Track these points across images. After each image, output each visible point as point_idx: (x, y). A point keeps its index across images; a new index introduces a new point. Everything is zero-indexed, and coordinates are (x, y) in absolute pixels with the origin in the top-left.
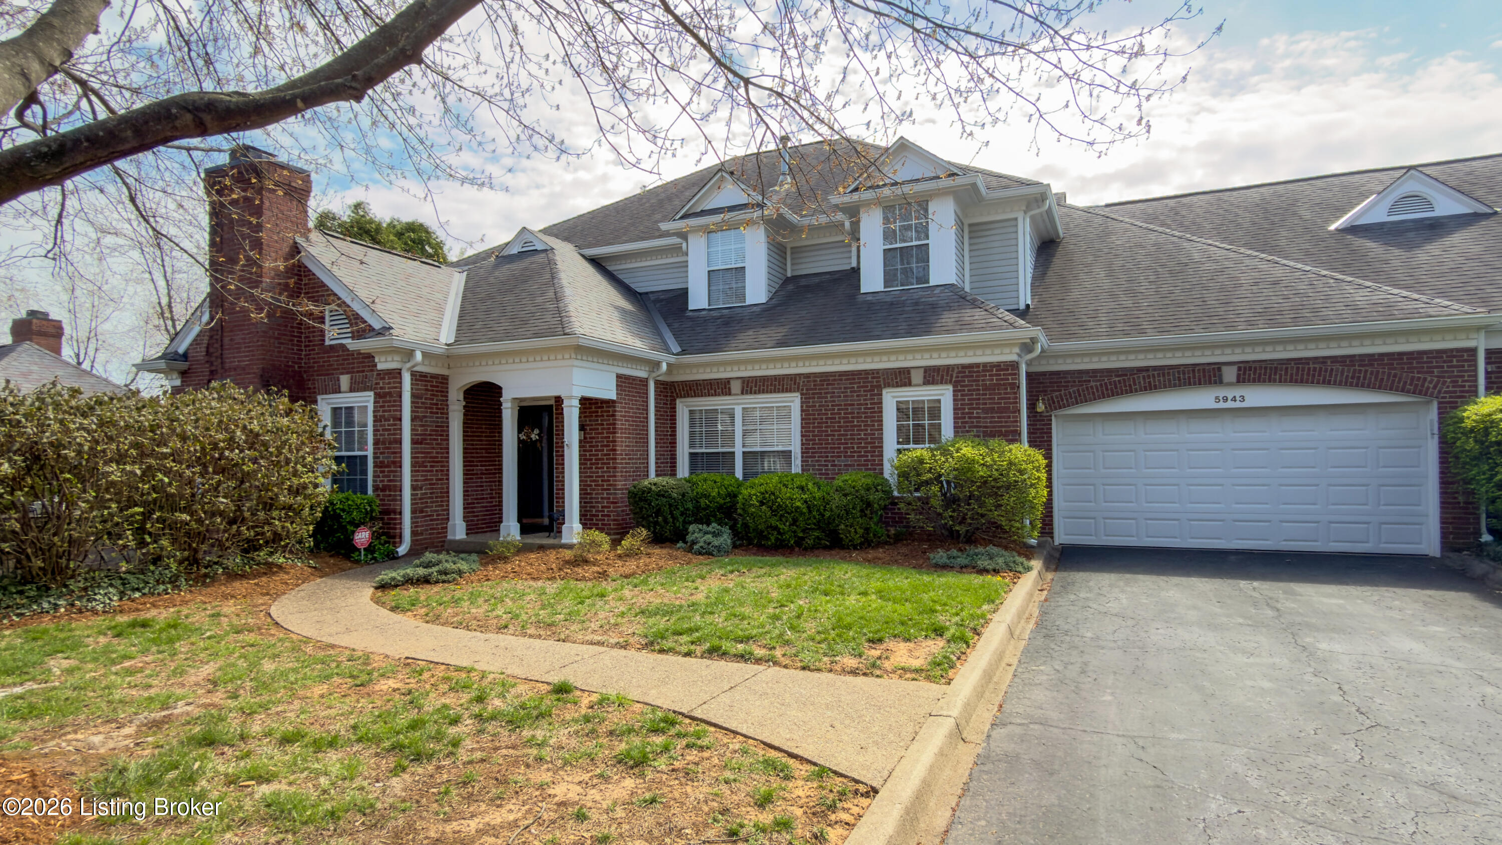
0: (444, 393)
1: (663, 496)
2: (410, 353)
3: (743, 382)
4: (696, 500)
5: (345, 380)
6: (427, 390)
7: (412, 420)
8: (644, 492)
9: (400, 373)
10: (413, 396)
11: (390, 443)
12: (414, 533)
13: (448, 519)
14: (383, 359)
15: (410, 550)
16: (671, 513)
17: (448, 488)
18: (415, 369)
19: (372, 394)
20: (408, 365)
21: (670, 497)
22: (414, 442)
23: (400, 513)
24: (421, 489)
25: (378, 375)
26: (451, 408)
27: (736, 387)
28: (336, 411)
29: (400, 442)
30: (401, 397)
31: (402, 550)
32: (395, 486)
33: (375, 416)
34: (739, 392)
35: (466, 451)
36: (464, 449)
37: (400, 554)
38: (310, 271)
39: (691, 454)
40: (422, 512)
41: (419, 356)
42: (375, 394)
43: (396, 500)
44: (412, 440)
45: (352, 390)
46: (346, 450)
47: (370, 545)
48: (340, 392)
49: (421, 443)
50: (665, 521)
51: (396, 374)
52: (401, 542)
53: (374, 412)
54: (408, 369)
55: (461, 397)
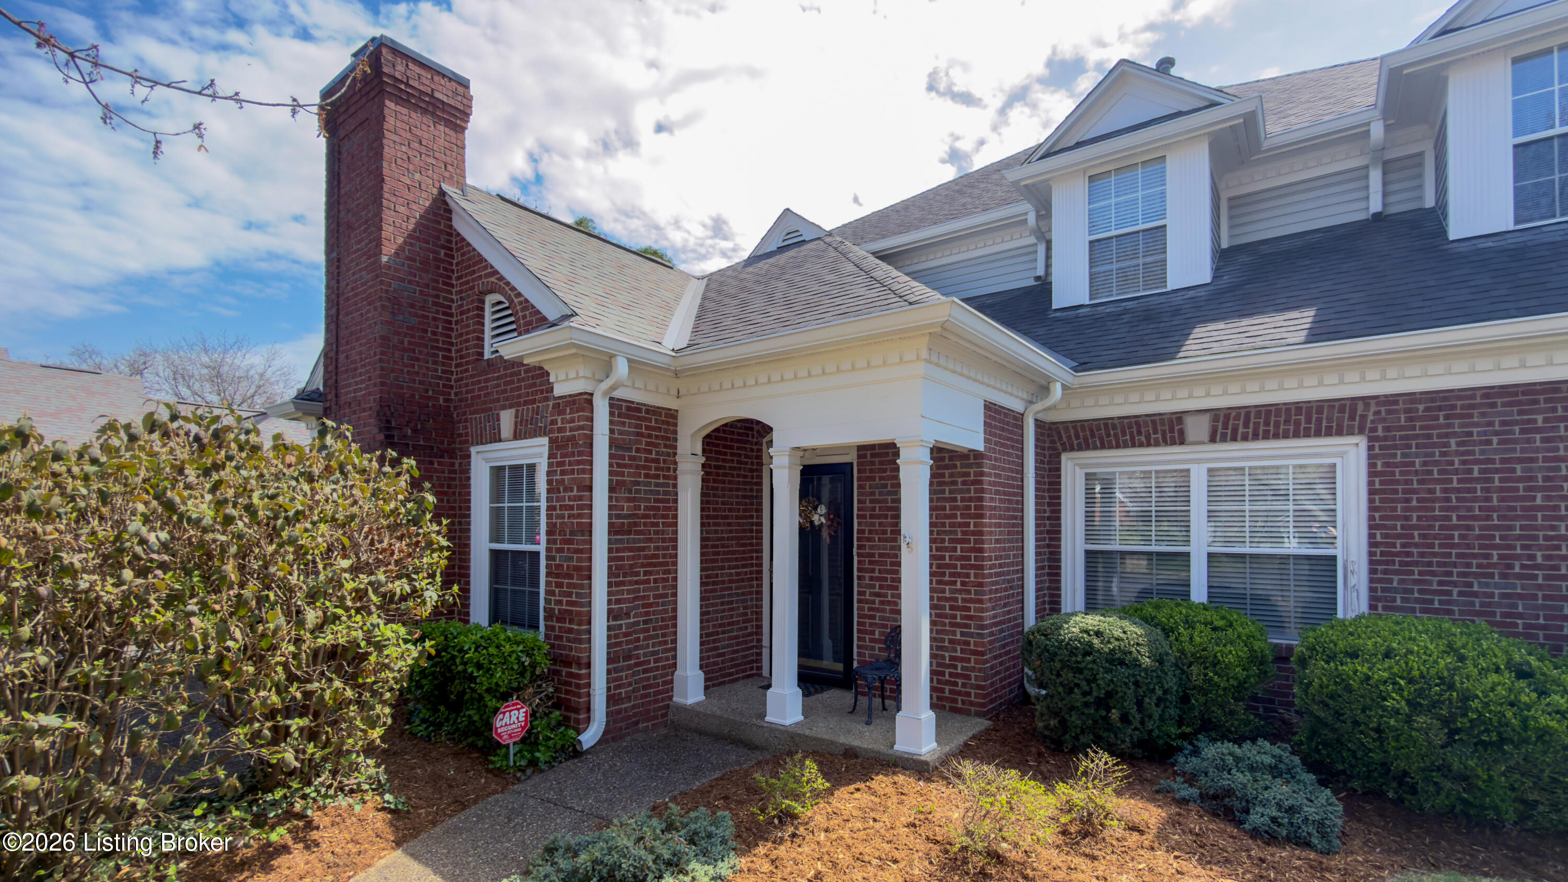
0: (671, 442)
1: (1122, 663)
2: (606, 363)
3: (1215, 419)
4: (1182, 667)
5: (507, 419)
6: (639, 434)
7: (611, 489)
8: (1073, 651)
9: (590, 402)
10: (613, 443)
11: (572, 533)
12: (611, 699)
13: (675, 665)
14: (562, 376)
15: (606, 732)
16: (1139, 704)
17: (675, 610)
18: (618, 394)
19: (545, 441)
20: (605, 385)
21: (1136, 664)
22: (613, 529)
23: (589, 665)
24: (628, 615)
25: (556, 406)
26: (681, 467)
27: (1197, 428)
28: (497, 472)
29: (588, 530)
30: (591, 445)
31: (589, 737)
32: (579, 614)
33: (549, 482)
34: (1205, 436)
35: (705, 542)
36: (703, 539)
37: (585, 747)
38: (463, 239)
39: (1088, 552)
40: (628, 657)
41: (622, 368)
42: (551, 441)
43: (580, 641)
44: (611, 525)
45: (517, 436)
46: (510, 542)
47: (529, 732)
48: (500, 440)
49: (629, 532)
50: (1125, 718)
51: (584, 402)
52: (588, 720)
53: (549, 473)
54: (605, 393)
55: (699, 449)
